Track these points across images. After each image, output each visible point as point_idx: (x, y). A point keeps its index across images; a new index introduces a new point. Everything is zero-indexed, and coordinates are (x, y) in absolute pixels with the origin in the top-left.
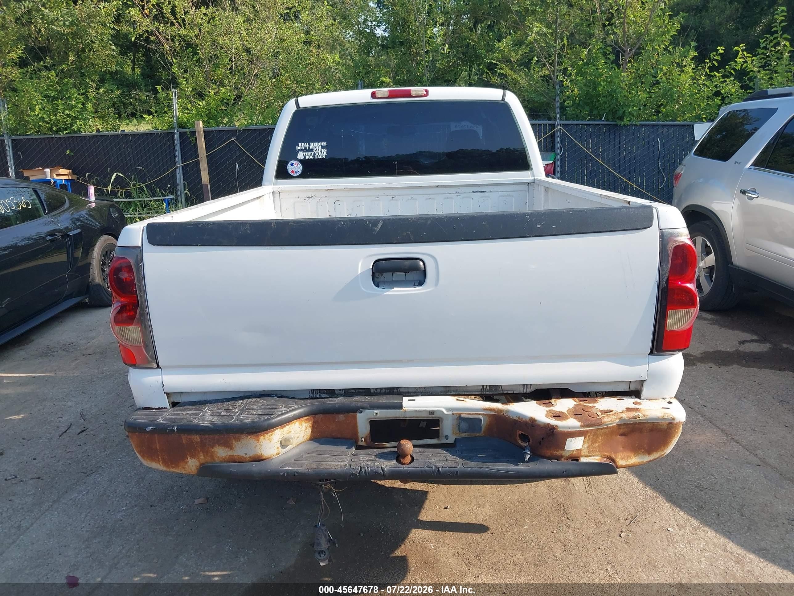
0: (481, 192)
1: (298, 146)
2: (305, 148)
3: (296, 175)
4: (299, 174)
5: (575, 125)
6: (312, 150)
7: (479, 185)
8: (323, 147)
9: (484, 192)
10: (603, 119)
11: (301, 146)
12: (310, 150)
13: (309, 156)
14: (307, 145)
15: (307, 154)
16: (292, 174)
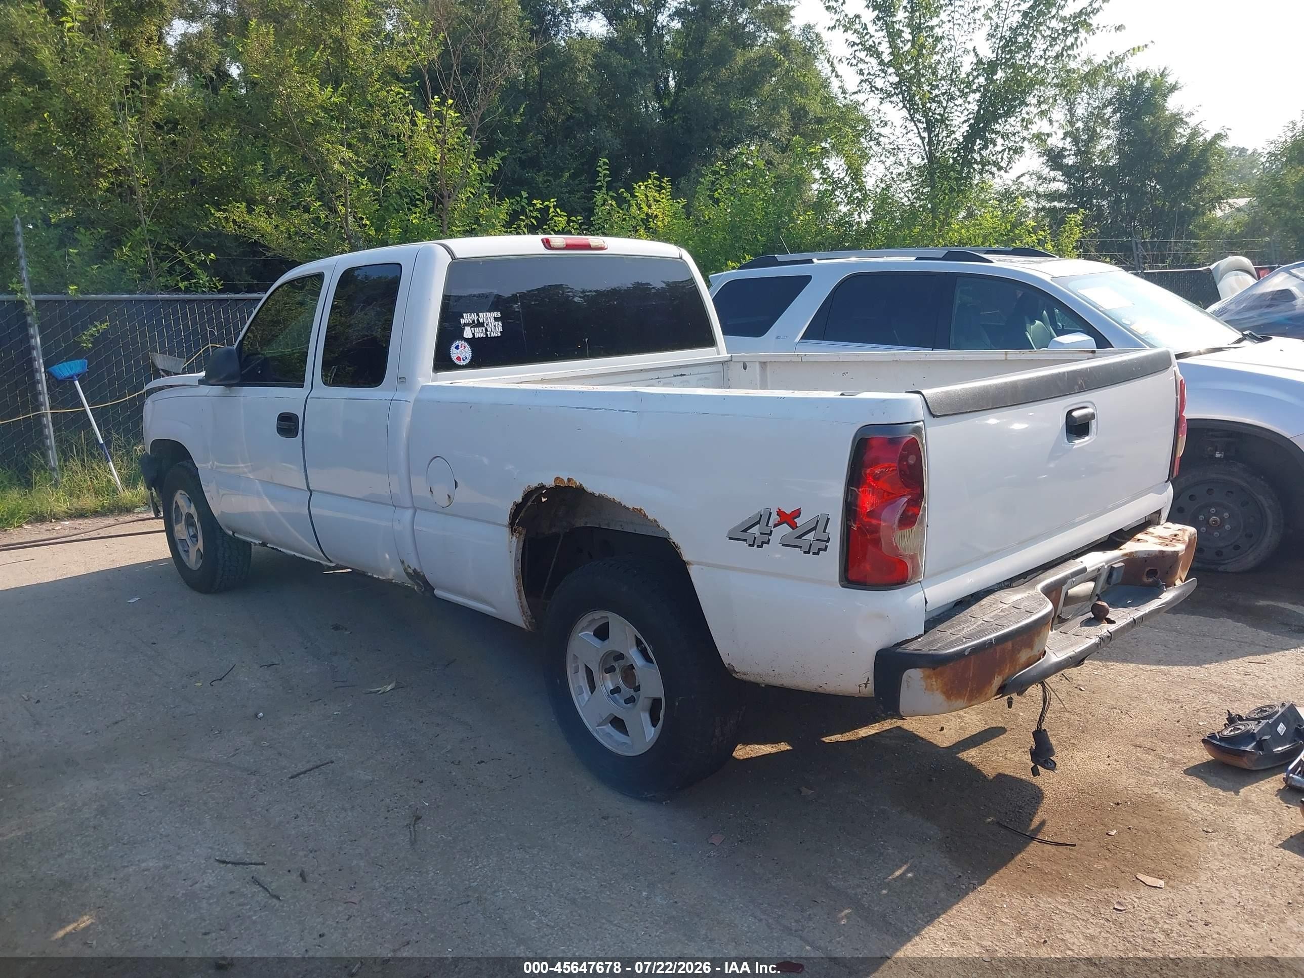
0: (682, 375)
1: (463, 317)
2: (473, 321)
3: (463, 363)
4: (467, 361)
8: (496, 319)
11: (467, 318)
12: (480, 324)
13: (480, 333)
14: (474, 317)
15: (477, 329)
16: (457, 362)
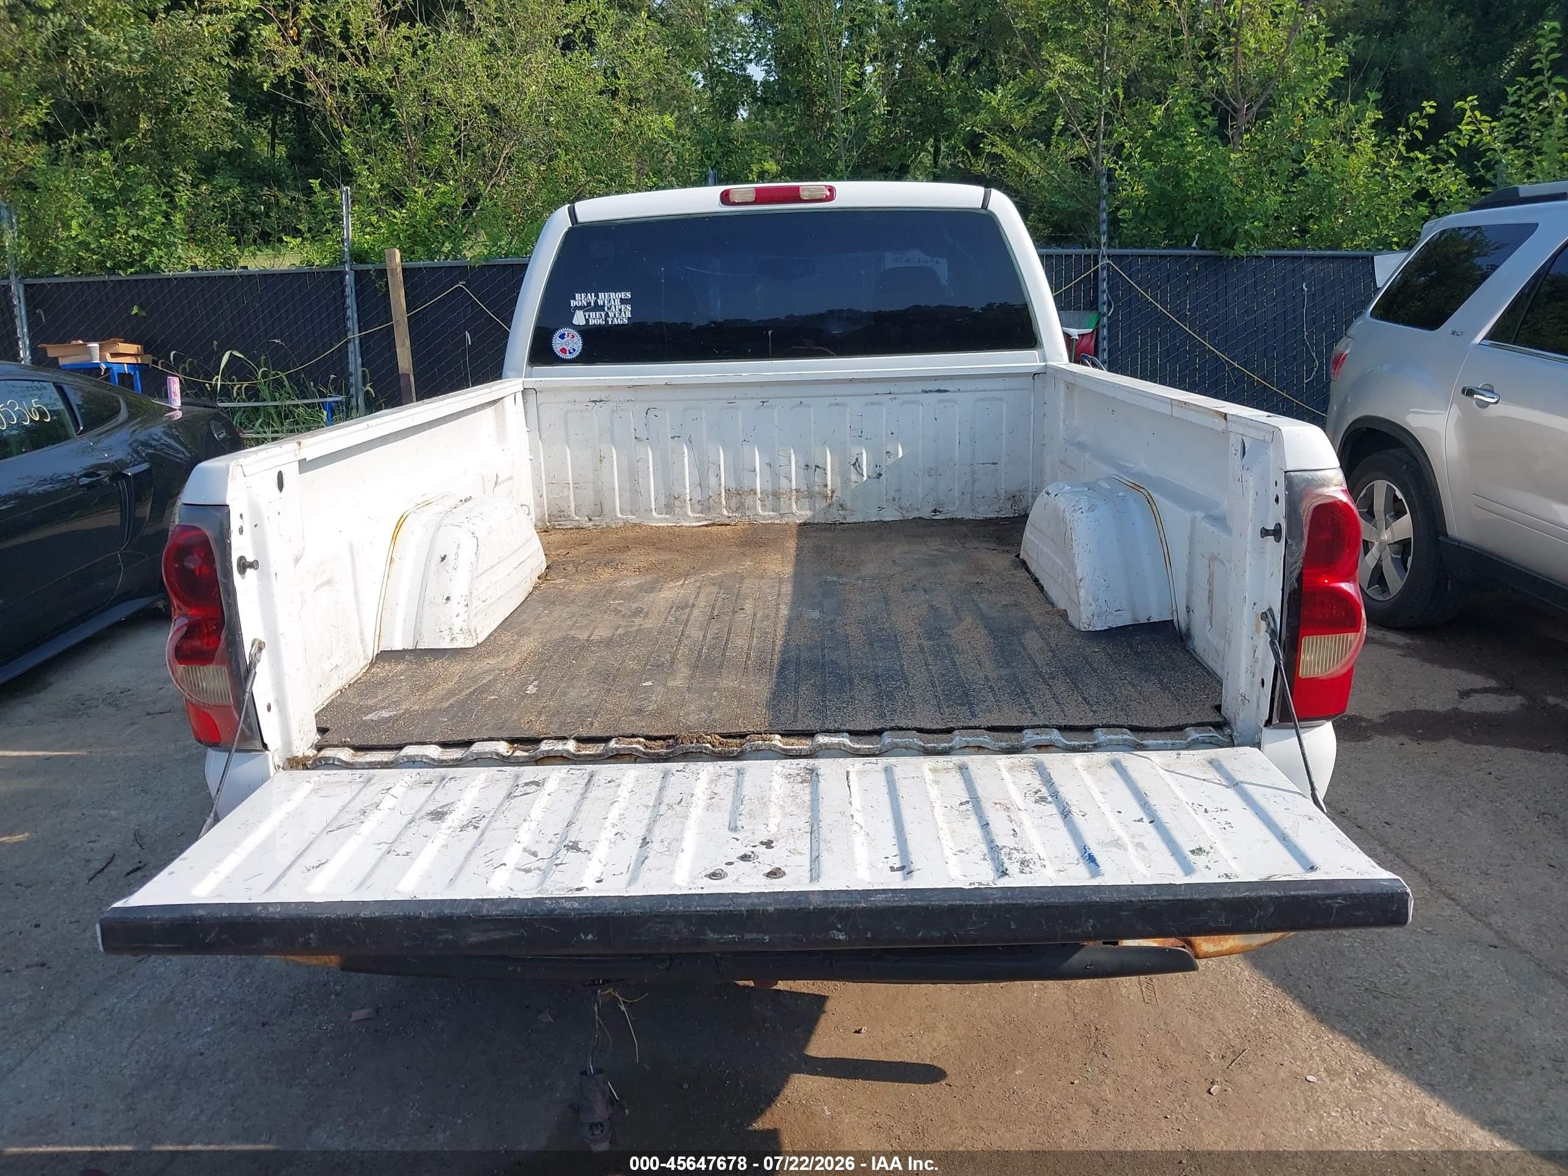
0: (939, 391)
1: (575, 299)
2: (589, 304)
3: (568, 356)
4: (577, 354)
5: (1140, 256)
6: (601, 308)
7: (936, 378)
8: (623, 301)
9: (945, 391)
10: (1194, 244)
11: (580, 299)
12: (598, 308)
13: (596, 319)
14: (591, 298)
15: (592, 314)
16: (561, 355)
